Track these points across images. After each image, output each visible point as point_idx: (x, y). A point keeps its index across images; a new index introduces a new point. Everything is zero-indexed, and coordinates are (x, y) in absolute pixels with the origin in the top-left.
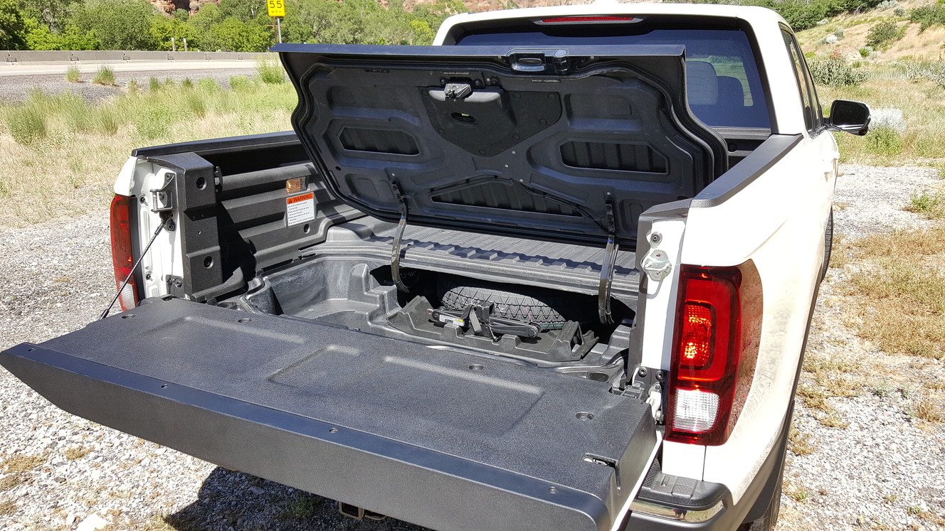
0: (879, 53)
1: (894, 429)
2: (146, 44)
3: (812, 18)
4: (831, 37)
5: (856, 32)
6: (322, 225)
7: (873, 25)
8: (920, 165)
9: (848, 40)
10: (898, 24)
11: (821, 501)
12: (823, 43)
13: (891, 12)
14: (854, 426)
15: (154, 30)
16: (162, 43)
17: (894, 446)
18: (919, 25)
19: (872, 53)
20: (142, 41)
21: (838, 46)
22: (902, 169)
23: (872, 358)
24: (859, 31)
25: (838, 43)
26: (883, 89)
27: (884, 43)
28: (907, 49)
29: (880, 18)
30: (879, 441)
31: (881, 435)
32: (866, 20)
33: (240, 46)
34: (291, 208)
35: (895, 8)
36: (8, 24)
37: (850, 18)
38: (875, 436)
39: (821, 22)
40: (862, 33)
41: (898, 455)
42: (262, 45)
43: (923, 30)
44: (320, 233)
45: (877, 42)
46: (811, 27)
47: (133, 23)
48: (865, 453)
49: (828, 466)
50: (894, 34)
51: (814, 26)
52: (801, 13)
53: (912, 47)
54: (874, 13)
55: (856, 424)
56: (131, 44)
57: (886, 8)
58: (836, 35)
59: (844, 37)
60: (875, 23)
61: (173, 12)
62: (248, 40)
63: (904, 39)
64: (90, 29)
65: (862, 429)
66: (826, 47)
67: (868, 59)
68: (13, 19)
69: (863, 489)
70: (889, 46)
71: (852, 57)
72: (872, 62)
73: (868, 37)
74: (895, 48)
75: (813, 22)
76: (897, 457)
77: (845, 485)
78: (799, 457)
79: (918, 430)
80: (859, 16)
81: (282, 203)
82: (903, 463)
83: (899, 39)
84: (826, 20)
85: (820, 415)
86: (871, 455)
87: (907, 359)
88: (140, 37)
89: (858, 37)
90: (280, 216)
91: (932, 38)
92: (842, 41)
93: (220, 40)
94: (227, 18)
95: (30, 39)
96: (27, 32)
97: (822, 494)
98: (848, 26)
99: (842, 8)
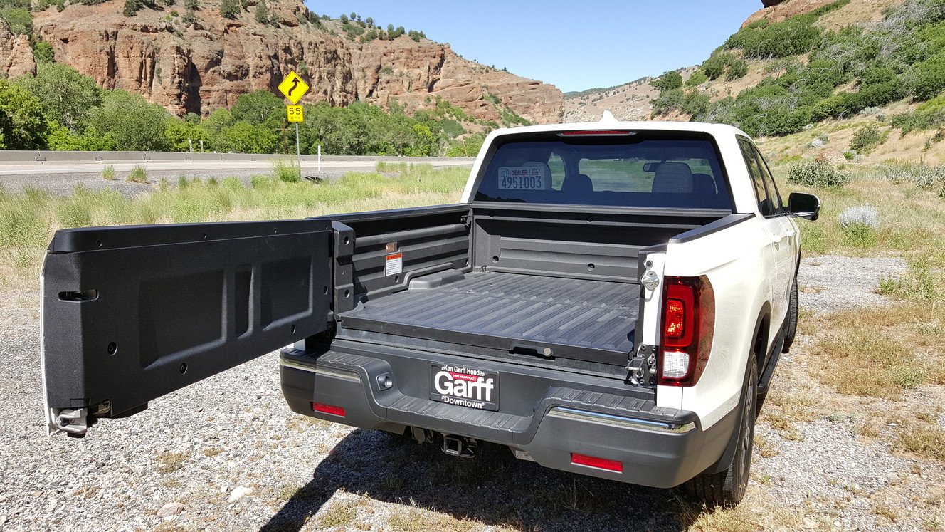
0: (863, 156)
1: (841, 441)
2: (161, 145)
3: (798, 123)
4: (816, 142)
5: (840, 137)
6: (406, 278)
7: (857, 130)
8: (891, 256)
9: (832, 144)
10: (880, 129)
11: (780, 484)
12: (809, 147)
13: (874, 118)
14: (810, 440)
15: (169, 133)
16: (175, 145)
17: (840, 452)
18: (900, 130)
19: (856, 156)
20: (157, 143)
21: (824, 149)
22: (876, 260)
23: (830, 397)
24: (843, 136)
25: (823, 146)
26: (865, 190)
27: (867, 147)
28: (890, 152)
29: (863, 123)
30: (828, 449)
31: (830, 445)
32: (849, 125)
33: (250, 149)
34: (388, 263)
35: (877, 114)
36: (32, 126)
37: (834, 123)
38: (825, 446)
39: (806, 127)
40: (846, 138)
41: (843, 458)
42: (270, 147)
43: (904, 134)
44: (405, 283)
45: (861, 146)
46: (797, 132)
47: (150, 126)
48: (817, 457)
49: (787, 463)
50: (876, 139)
51: (801, 130)
52: (787, 118)
53: (894, 150)
54: (857, 119)
55: (812, 439)
56: (146, 145)
57: (868, 114)
58: (821, 139)
59: (829, 141)
60: (859, 128)
61: (184, 116)
62: (257, 142)
63: (887, 143)
64: (107, 130)
65: (816, 442)
66: (812, 150)
67: (852, 162)
68: (38, 121)
69: (813, 478)
70: (872, 150)
71: (836, 160)
72: (857, 164)
73: (852, 141)
74: (878, 151)
75: (799, 127)
76: (842, 459)
77: (800, 475)
78: (766, 459)
79: (859, 443)
80: (842, 122)
81: (383, 259)
82: (845, 463)
83: (882, 143)
84: (811, 125)
85: (784, 433)
86: (821, 457)
87: (858, 398)
88: (155, 139)
89: (843, 141)
90: (381, 268)
91: (913, 142)
92: (828, 145)
93: (230, 142)
94: (238, 122)
95: (51, 140)
96: (49, 134)
97: (782, 480)
98: (832, 131)
99: (826, 114)
